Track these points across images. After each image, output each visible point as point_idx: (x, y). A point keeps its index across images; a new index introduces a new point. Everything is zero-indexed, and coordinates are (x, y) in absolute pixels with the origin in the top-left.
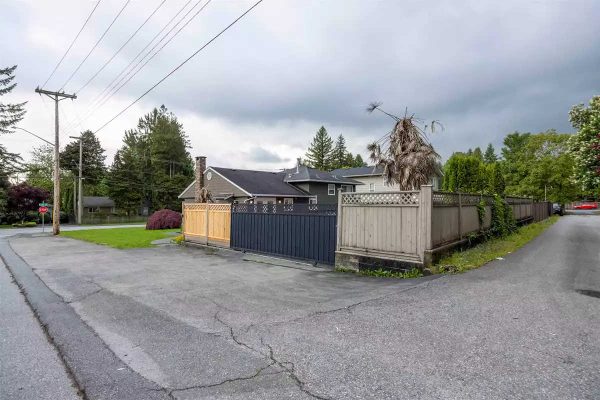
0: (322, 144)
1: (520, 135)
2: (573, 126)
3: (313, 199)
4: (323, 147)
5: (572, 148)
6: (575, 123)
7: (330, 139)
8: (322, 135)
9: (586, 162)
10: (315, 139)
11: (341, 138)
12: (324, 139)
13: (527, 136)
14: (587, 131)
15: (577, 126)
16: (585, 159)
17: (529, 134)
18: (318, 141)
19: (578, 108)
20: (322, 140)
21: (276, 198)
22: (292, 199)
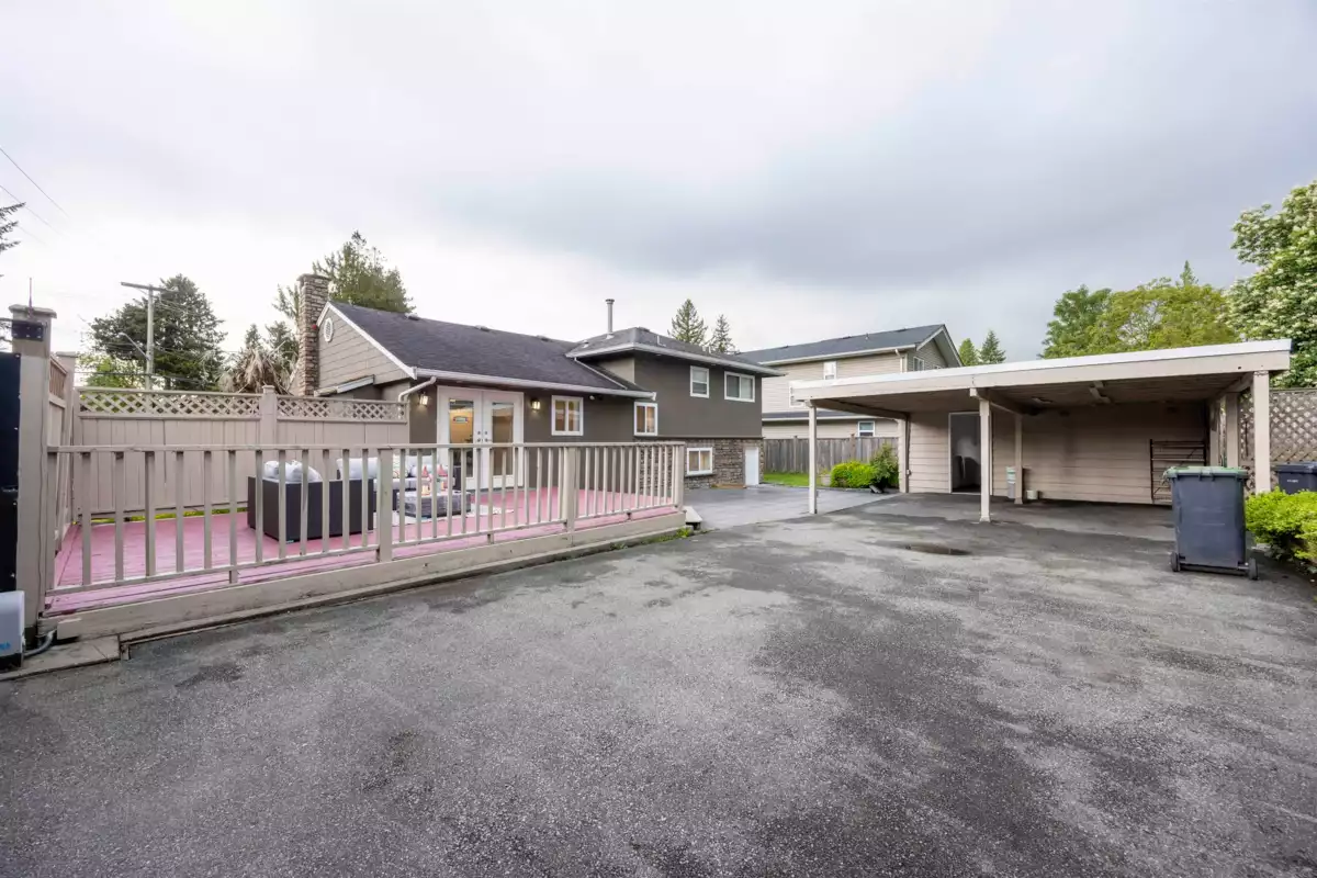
0: (688, 331)
1: (1090, 294)
2: (1241, 257)
3: (646, 405)
4: (689, 338)
5: (1238, 305)
6: (1247, 251)
7: (702, 322)
8: (688, 315)
9: (1289, 332)
10: (673, 323)
11: (722, 322)
12: (690, 323)
13: (1103, 295)
14: (1288, 263)
15: (1249, 258)
16: (1283, 327)
17: (1108, 291)
18: (680, 326)
19: (1258, 214)
20: (687, 324)
21: (522, 393)
22: (581, 400)
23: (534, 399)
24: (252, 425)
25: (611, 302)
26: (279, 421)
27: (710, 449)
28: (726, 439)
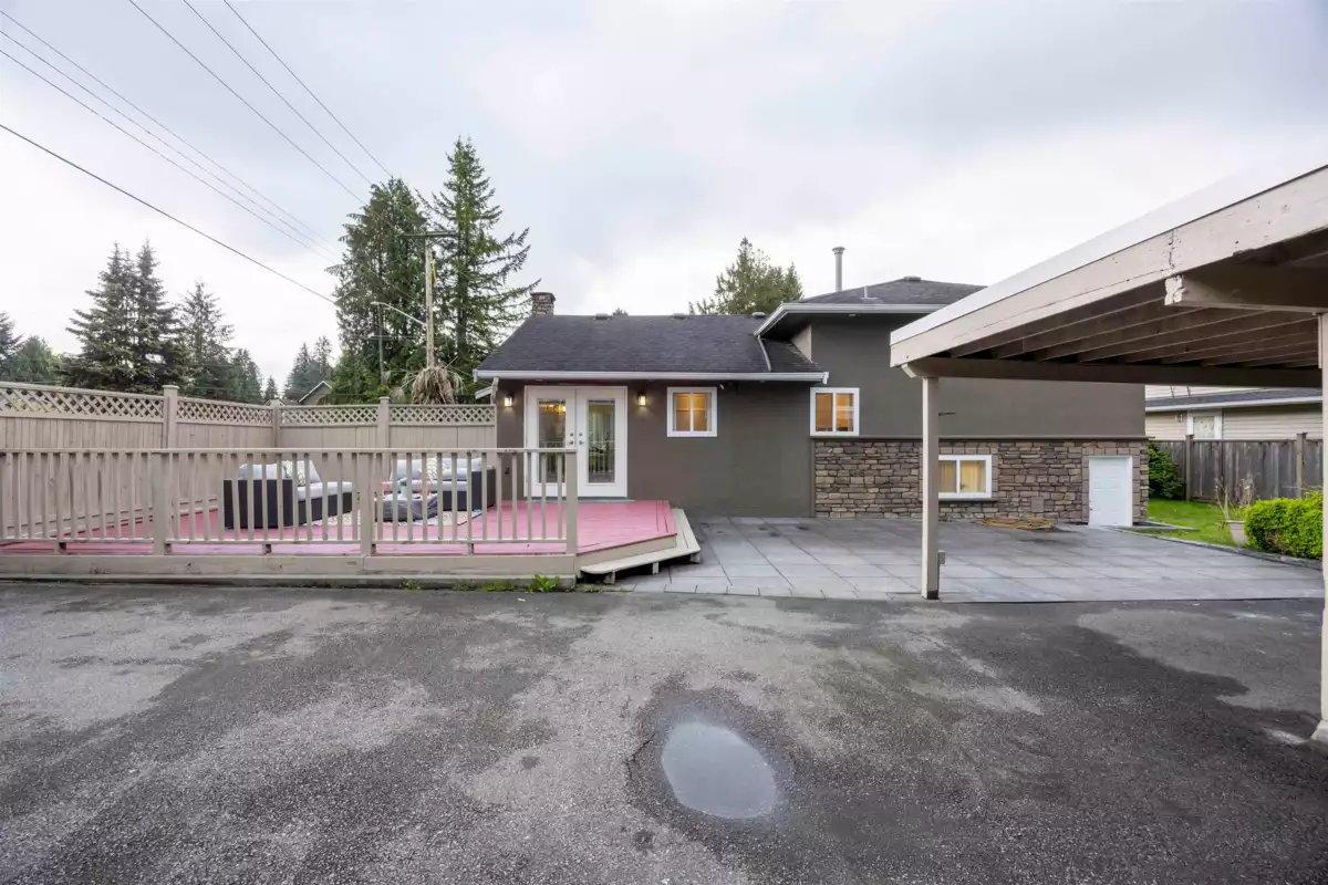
21: (626, 388)
22: (713, 391)
23: (641, 393)
24: (374, 429)
25: (839, 251)
26: (390, 426)
27: (988, 459)
28: (1032, 440)
